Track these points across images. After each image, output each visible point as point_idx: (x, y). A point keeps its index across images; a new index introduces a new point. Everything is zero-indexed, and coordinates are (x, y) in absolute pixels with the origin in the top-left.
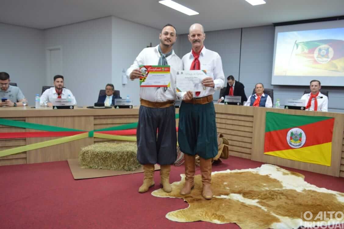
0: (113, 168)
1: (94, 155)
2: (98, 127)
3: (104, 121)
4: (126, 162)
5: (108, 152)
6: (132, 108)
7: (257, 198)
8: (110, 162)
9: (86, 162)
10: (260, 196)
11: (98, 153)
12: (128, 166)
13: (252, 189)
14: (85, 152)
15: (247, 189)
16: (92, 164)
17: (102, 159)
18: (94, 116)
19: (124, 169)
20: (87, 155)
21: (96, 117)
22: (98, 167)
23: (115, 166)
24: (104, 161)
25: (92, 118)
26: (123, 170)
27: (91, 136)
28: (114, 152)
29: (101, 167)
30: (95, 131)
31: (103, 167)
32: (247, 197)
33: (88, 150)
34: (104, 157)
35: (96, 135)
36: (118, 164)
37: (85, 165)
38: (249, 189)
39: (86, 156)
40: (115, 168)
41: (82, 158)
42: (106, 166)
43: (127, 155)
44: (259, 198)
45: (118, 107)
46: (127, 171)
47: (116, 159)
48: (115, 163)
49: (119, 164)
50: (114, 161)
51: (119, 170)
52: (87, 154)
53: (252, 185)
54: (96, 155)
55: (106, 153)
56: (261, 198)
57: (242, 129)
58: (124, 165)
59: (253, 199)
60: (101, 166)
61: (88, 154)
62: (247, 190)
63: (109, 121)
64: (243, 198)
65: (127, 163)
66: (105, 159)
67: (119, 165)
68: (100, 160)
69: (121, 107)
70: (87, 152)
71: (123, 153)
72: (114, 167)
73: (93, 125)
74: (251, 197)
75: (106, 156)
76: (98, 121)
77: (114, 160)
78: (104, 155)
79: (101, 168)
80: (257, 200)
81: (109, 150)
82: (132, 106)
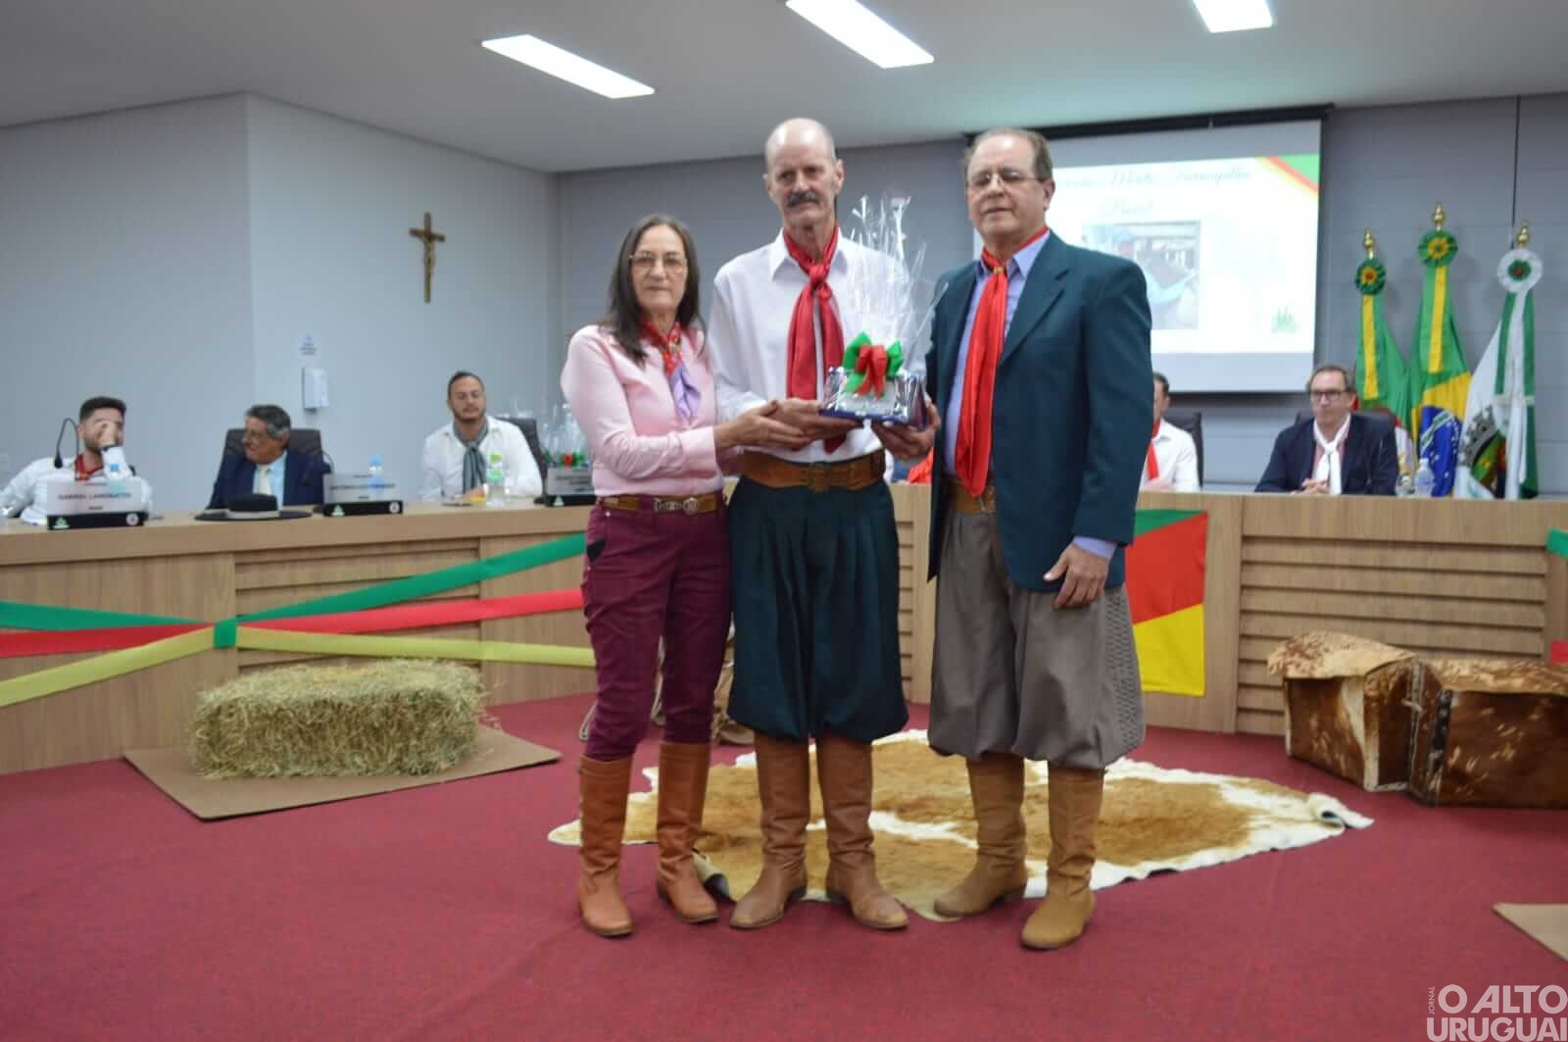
0: (354, 771)
1: (267, 716)
2: (253, 605)
3: (281, 575)
4: (408, 739)
5: (325, 702)
6: (400, 511)
7: (950, 817)
8: (337, 744)
9: (227, 753)
10: (960, 813)
11: (280, 709)
12: (420, 754)
13: (930, 794)
14: (219, 710)
15: (911, 794)
16: (255, 759)
17: (300, 731)
18: (237, 553)
19: (399, 768)
20: (228, 720)
21: (245, 558)
22: (284, 767)
23: (358, 760)
24: (310, 741)
25: (229, 563)
26: (398, 772)
27: (224, 643)
28: (353, 699)
29: (298, 770)
30: (244, 620)
31: (306, 768)
32: (915, 819)
33: (236, 700)
34: (309, 722)
35: (247, 637)
36: (373, 749)
37: (221, 765)
38: (923, 792)
39: (226, 724)
40: (358, 767)
41: (208, 735)
42: (320, 763)
43: (414, 707)
44: (955, 818)
45: (338, 512)
46: (416, 774)
47: (362, 728)
48: (360, 746)
49: (380, 752)
50: (355, 740)
51: (380, 774)
52: (231, 715)
53: (928, 781)
54: (272, 719)
55: (316, 704)
56: (963, 818)
58: (404, 751)
59: (937, 822)
60: (297, 762)
61: (235, 718)
62: (910, 798)
63: (303, 574)
64: (899, 823)
65: (414, 742)
66: (312, 734)
67: (376, 754)
68: (291, 737)
69: (352, 509)
70: (231, 707)
71: (396, 698)
72: (354, 763)
73: (233, 593)
74: (928, 817)
75: (320, 717)
76: (253, 577)
77: (354, 733)
78: (308, 714)
79: (298, 775)
80: (949, 825)
81: (328, 692)
82: (400, 504)
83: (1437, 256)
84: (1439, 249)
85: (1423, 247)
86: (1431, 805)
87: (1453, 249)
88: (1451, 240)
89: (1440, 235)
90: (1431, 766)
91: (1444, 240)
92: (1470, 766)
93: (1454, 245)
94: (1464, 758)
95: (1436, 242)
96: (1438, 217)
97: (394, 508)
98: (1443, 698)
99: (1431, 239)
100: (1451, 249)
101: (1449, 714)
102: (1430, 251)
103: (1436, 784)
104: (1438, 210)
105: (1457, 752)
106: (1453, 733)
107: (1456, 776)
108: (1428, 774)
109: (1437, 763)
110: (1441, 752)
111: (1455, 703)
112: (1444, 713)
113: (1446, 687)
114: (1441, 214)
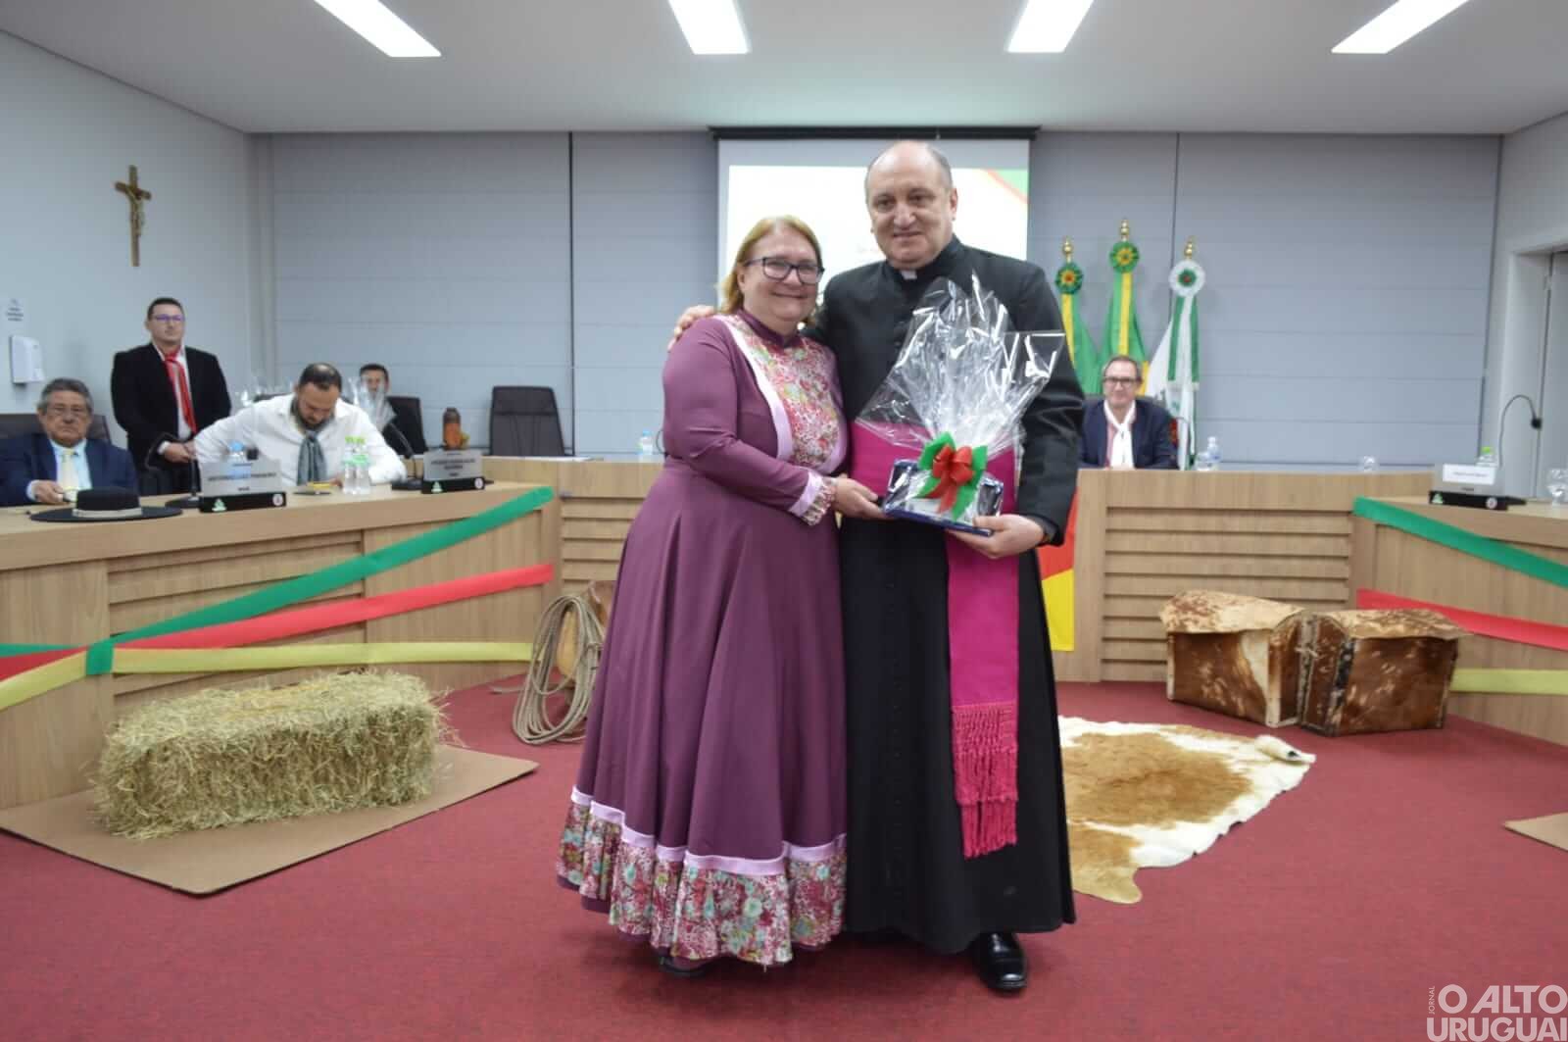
0: (319, 808)
1: (213, 757)
2: (128, 620)
3: (159, 584)
4: (385, 765)
5: (287, 731)
6: (284, 504)
8: (299, 779)
9: (160, 806)
11: (230, 746)
12: (399, 781)
14: (149, 753)
16: (197, 808)
17: (255, 769)
18: (110, 560)
19: (375, 799)
20: (161, 766)
21: (119, 565)
22: (234, 813)
23: (324, 795)
24: (265, 780)
25: (100, 573)
26: (375, 804)
27: (97, 670)
28: (320, 727)
29: (250, 815)
30: (119, 639)
31: (260, 811)
33: (170, 741)
34: (266, 759)
35: (126, 660)
36: (343, 781)
37: (150, 821)
39: (160, 771)
40: (325, 803)
41: (132, 787)
42: (277, 804)
43: (395, 729)
45: (219, 506)
46: (395, 804)
47: (330, 758)
48: (326, 780)
49: (351, 784)
50: (322, 772)
51: (352, 809)
52: (166, 759)
54: (219, 758)
55: (274, 737)
58: (382, 780)
60: (249, 806)
61: (172, 762)
63: (184, 580)
65: (393, 768)
66: (268, 771)
67: (346, 788)
68: (243, 777)
69: (235, 503)
70: (165, 749)
71: (372, 721)
72: (319, 799)
73: (106, 607)
75: (280, 750)
76: (127, 588)
77: (320, 765)
78: (265, 748)
79: (251, 821)
81: (289, 720)
82: (284, 495)
83: (1125, 263)
84: (1125, 257)
85: (1113, 255)
86: (1333, 736)
87: (1136, 258)
88: (1135, 250)
89: (1127, 245)
90: (1333, 703)
91: (1130, 250)
92: (1363, 701)
93: (1136, 255)
94: (1358, 694)
95: (1123, 251)
96: (1124, 230)
97: (278, 501)
98: (1348, 646)
99: (1121, 248)
100: (1134, 258)
101: (1353, 658)
102: (1119, 259)
103: (1337, 718)
104: (1125, 225)
105: (1354, 690)
106: (1353, 674)
107: (1353, 710)
108: (1330, 710)
109: (1341, 700)
110: (1342, 691)
111: (1357, 648)
112: (1347, 658)
113: (1353, 635)
114: (1127, 227)
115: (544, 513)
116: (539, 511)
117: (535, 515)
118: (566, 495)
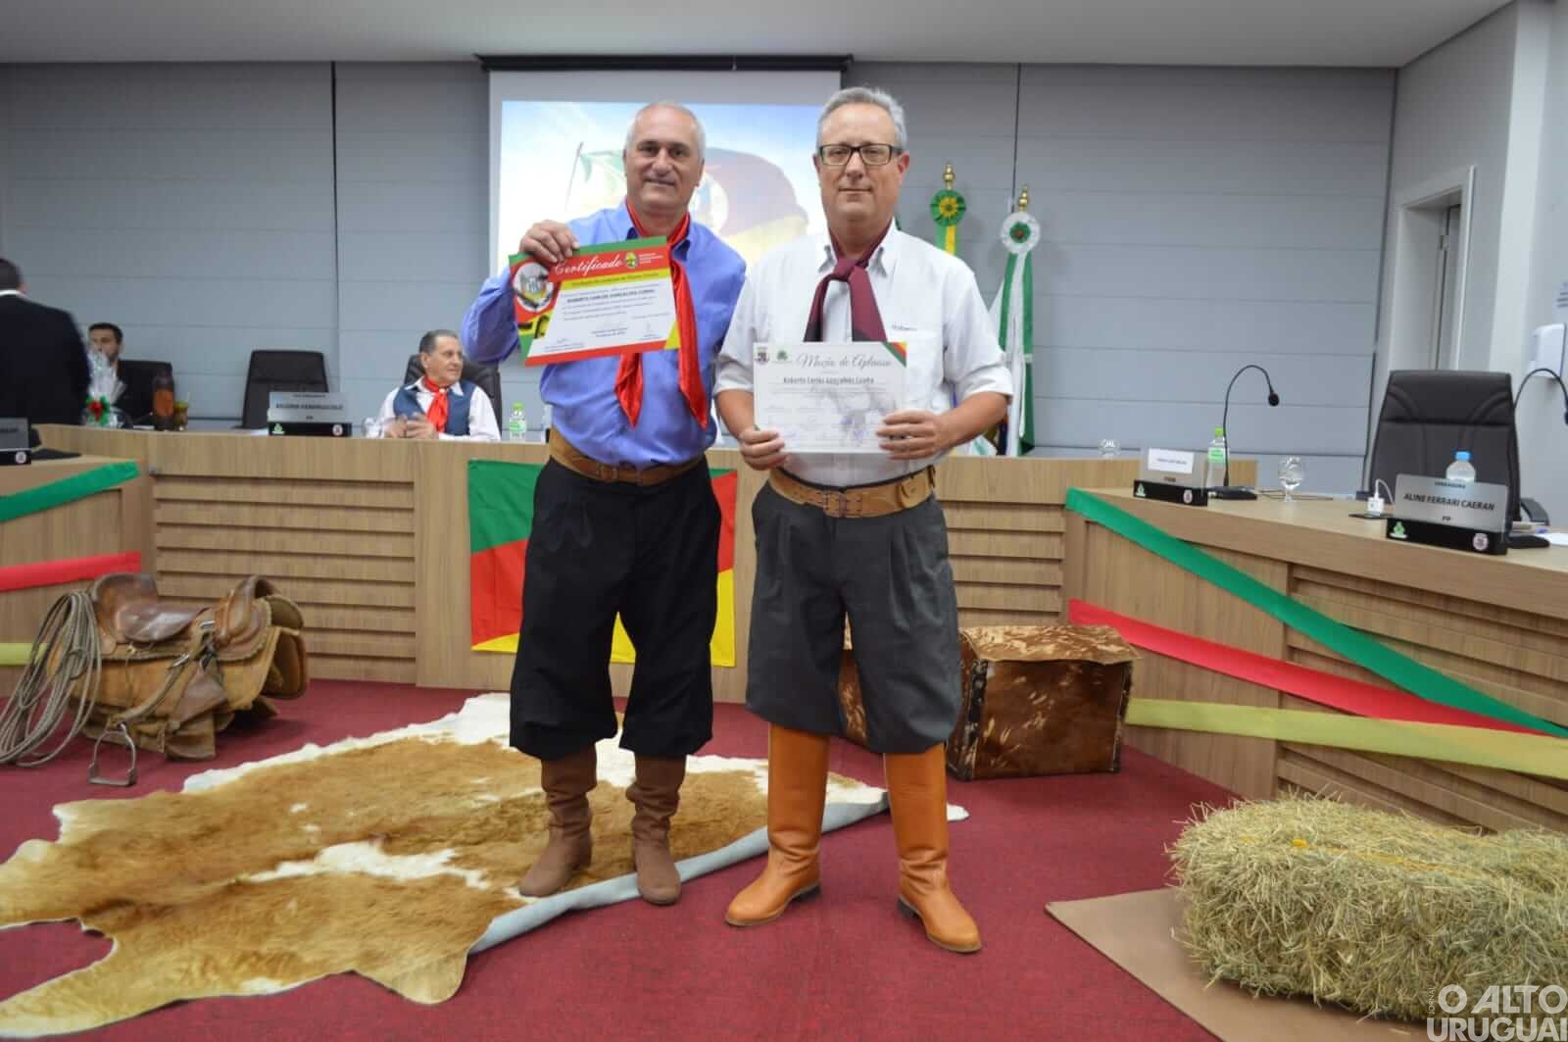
7: (446, 844)
10: (461, 836)
13: (426, 813)
15: (402, 814)
32: (406, 851)
38: (413, 813)
44: (454, 844)
53: (425, 794)
56: (463, 843)
57: (365, 546)
59: (429, 852)
62: (398, 820)
64: (383, 858)
74: (419, 846)
80: (447, 853)
83: (948, 214)
84: (949, 208)
85: (934, 205)
86: (968, 780)
87: (962, 209)
88: (960, 200)
89: (950, 194)
90: (966, 738)
91: (954, 200)
92: (1004, 738)
93: (962, 206)
94: (998, 730)
95: (946, 201)
96: (948, 177)
98: (979, 669)
99: (943, 197)
100: (960, 209)
101: (985, 685)
102: (941, 210)
103: (971, 758)
104: (949, 170)
105: (992, 723)
106: (987, 705)
107: (991, 747)
108: (964, 748)
109: (973, 736)
110: (976, 725)
111: (990, 673)
112: (979, 684)
113: (982, 657)
114: (951, 173)
115: (124, 492)
116: (119, 491)
117: (117, 493)
118: (156, 472)
